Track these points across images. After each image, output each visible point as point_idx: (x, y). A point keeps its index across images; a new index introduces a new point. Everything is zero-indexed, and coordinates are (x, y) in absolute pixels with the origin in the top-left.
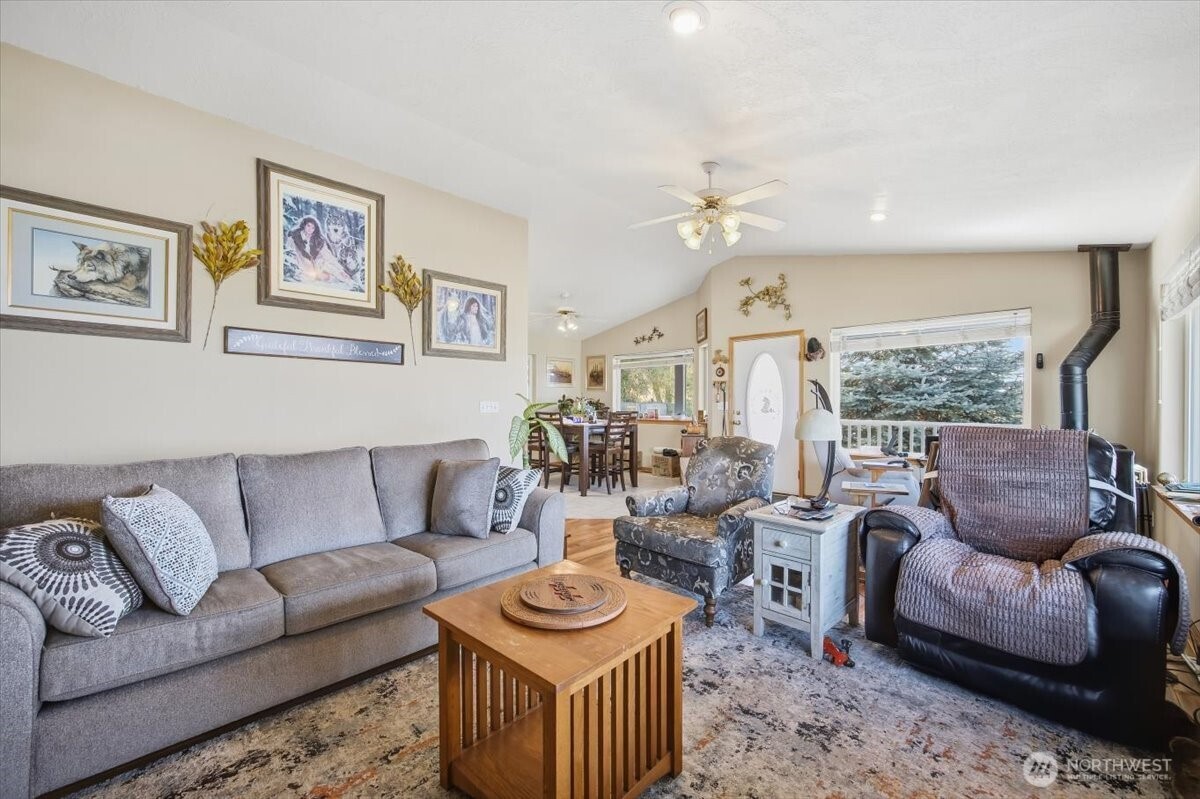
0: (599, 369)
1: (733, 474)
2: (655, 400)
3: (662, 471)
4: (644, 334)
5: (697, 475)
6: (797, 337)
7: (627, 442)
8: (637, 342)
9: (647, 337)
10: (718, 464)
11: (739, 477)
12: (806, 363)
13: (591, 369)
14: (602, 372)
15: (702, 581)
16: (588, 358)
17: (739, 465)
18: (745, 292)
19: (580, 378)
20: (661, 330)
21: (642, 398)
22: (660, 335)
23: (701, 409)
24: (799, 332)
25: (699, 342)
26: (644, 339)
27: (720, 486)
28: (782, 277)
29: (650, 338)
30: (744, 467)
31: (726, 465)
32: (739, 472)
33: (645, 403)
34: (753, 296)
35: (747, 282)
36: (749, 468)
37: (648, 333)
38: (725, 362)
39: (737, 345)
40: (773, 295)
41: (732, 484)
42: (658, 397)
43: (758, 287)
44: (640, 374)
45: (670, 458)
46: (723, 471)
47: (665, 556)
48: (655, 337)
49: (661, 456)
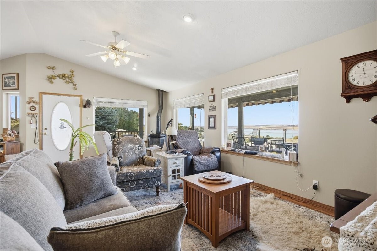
1: (136, 149)
5: (121, 152)
6: (79, 98)
10: (129, 147)
11: (139, 150)
12: (83, 109)
15: (158, 182)
17: (137, 146)
18: (50, 73)
24: (80, 96)
25: (3, 90)
27: (133, 154)
28: (72, 71)
30: (139, 146)
31: (132, 147)
32: (138, 148)
34: (55, 75)
35: (53, 68)
36: (141, 146)
38: (37, 103)
39: (44, 96)
40: (68, 78)
41: (137, 153)
43: (59, 72)
46: (132, 149)
47: (142, 180)
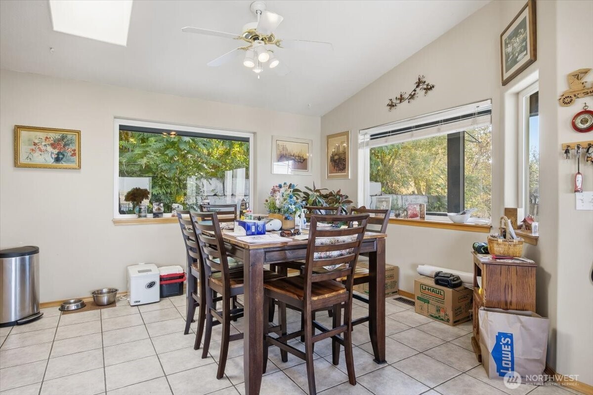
0: (341, 149)
2: (416, 192)
3: (433, 311)
4: (403, 91)
7: (363, 269)
8: (392, 106)
9: (406, 96)
13: (333, 150)
14: (345, 153)
16: (329, 137)
19: (318, 161)
20: (429, 81)
21: (404, 191)
22: (429, 88)
23: (509, 203)
25: (505, 83)
26: (401, 99)
29: (412, 97)
33: (406, 195)
37: (408, 87)
42: (419, 189)
44: (402, 169)
45: (448, 291)
48: (420, 92)
49: (431, 283)
